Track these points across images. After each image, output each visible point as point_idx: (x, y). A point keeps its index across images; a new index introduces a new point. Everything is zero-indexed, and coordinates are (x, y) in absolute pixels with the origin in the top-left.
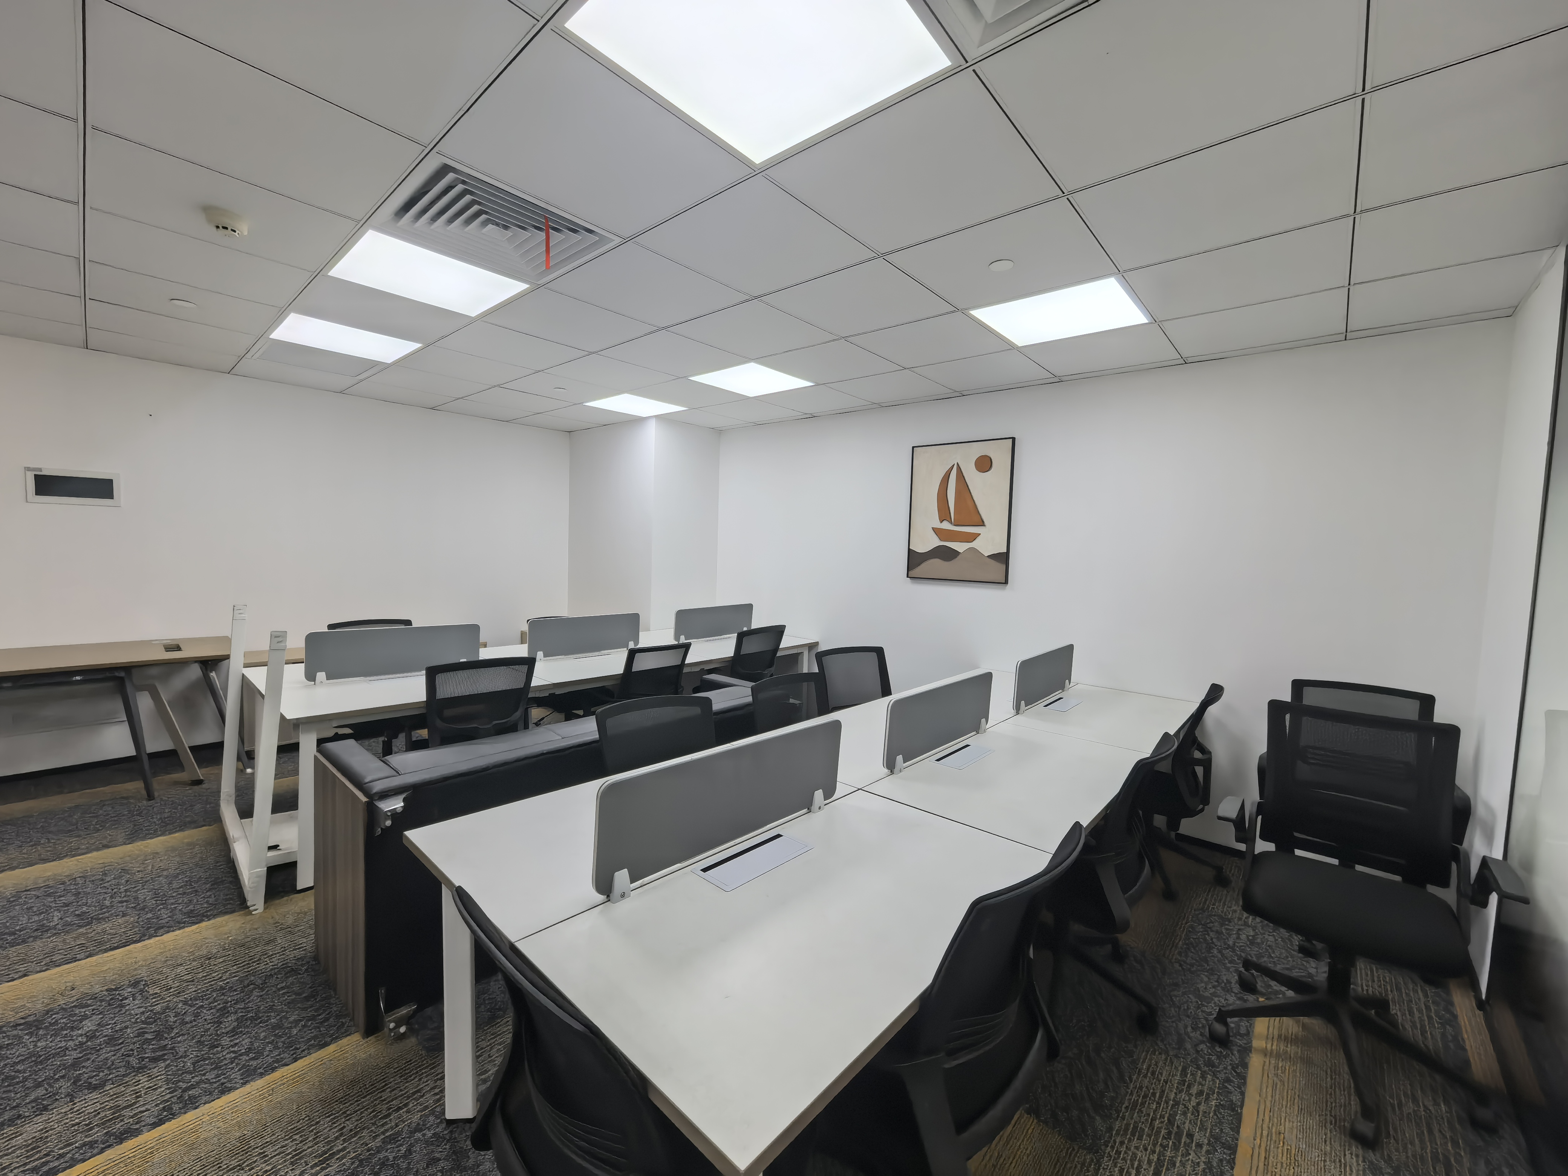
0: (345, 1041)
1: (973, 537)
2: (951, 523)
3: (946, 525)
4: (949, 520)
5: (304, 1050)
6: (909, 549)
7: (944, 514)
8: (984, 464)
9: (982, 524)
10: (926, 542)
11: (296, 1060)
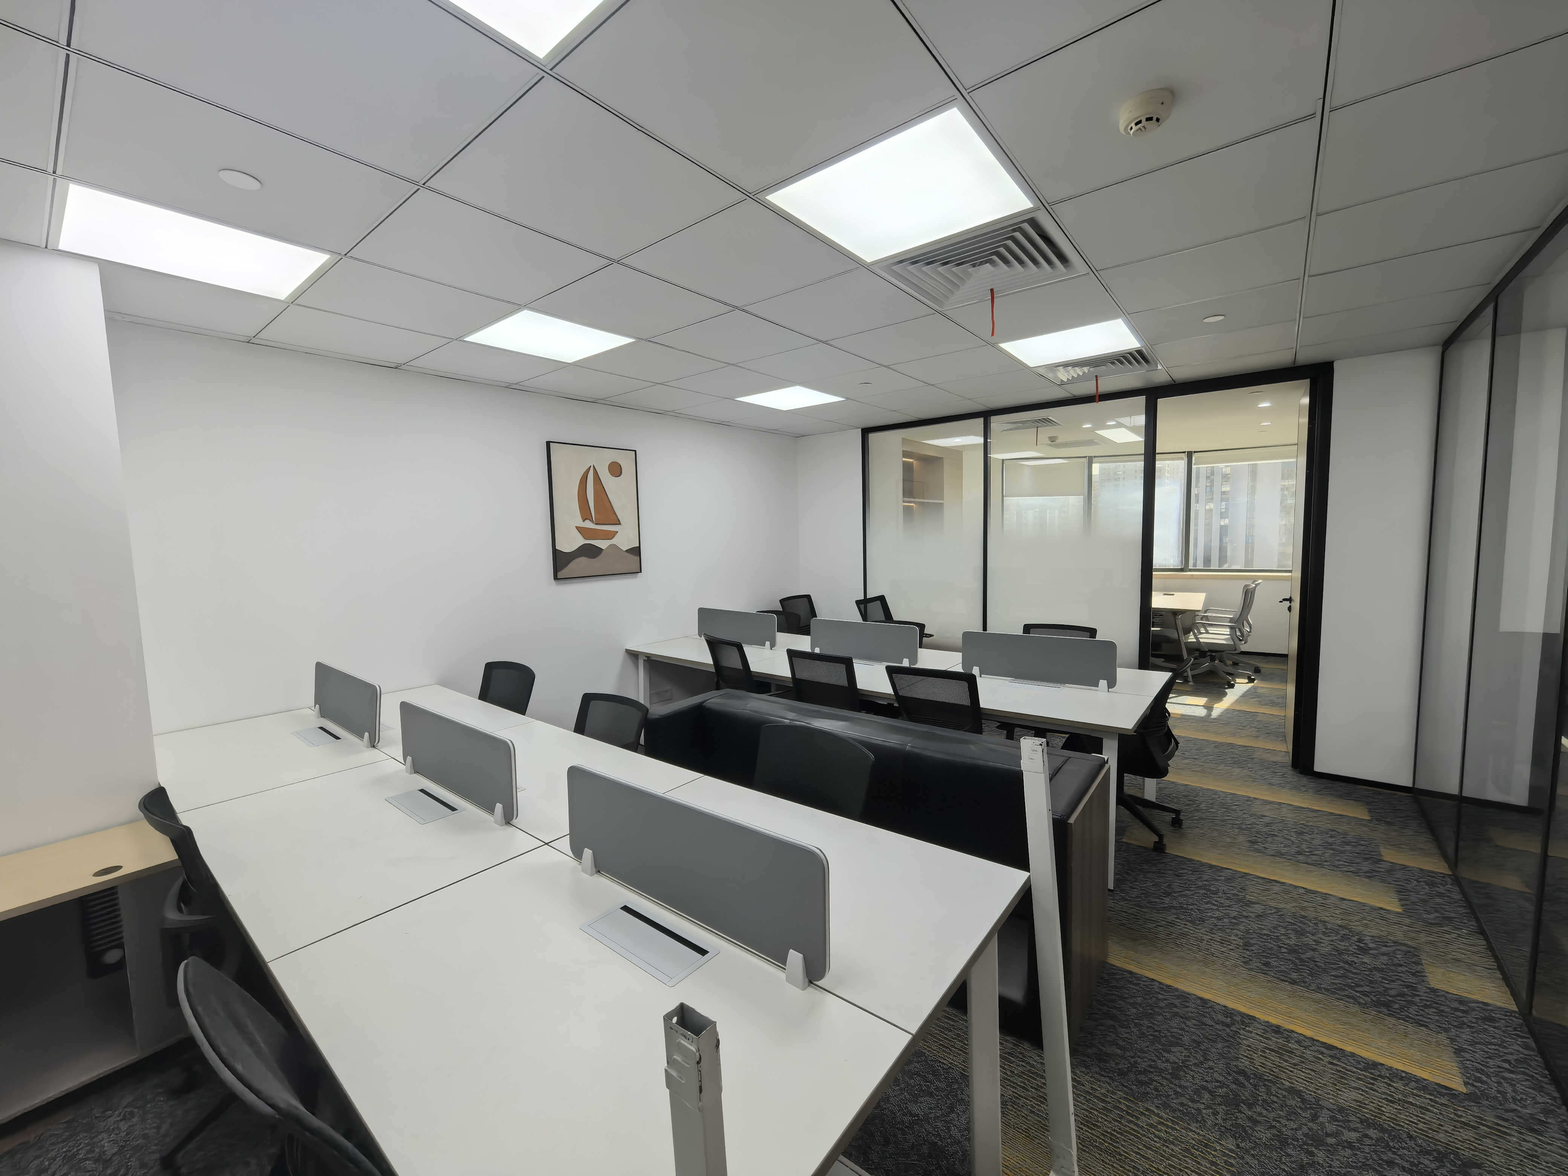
0: (1118, 964)
1: (611, 535)
2: (593, 522)
3: (588, 524)
4: (591, 520)
5: (1143, 981)
6: (555, 552)
7: (585, 514)
8: (616, 470)
9: (618, 523)
10: (570, 542)
11: (1153, 980)
